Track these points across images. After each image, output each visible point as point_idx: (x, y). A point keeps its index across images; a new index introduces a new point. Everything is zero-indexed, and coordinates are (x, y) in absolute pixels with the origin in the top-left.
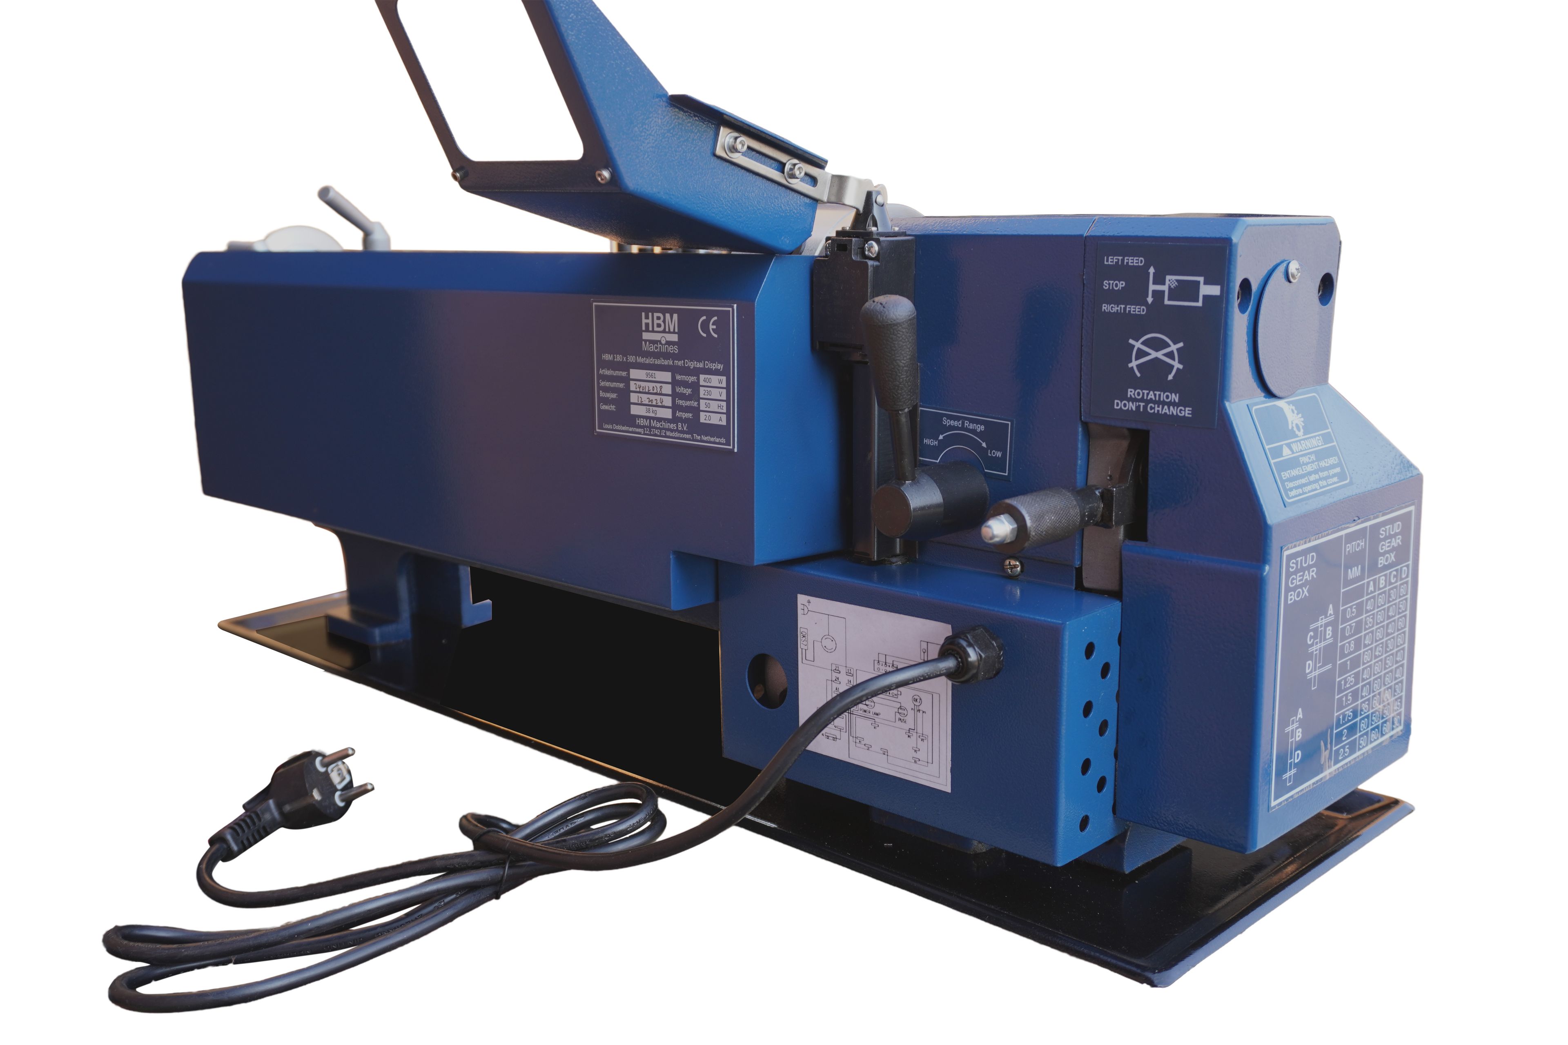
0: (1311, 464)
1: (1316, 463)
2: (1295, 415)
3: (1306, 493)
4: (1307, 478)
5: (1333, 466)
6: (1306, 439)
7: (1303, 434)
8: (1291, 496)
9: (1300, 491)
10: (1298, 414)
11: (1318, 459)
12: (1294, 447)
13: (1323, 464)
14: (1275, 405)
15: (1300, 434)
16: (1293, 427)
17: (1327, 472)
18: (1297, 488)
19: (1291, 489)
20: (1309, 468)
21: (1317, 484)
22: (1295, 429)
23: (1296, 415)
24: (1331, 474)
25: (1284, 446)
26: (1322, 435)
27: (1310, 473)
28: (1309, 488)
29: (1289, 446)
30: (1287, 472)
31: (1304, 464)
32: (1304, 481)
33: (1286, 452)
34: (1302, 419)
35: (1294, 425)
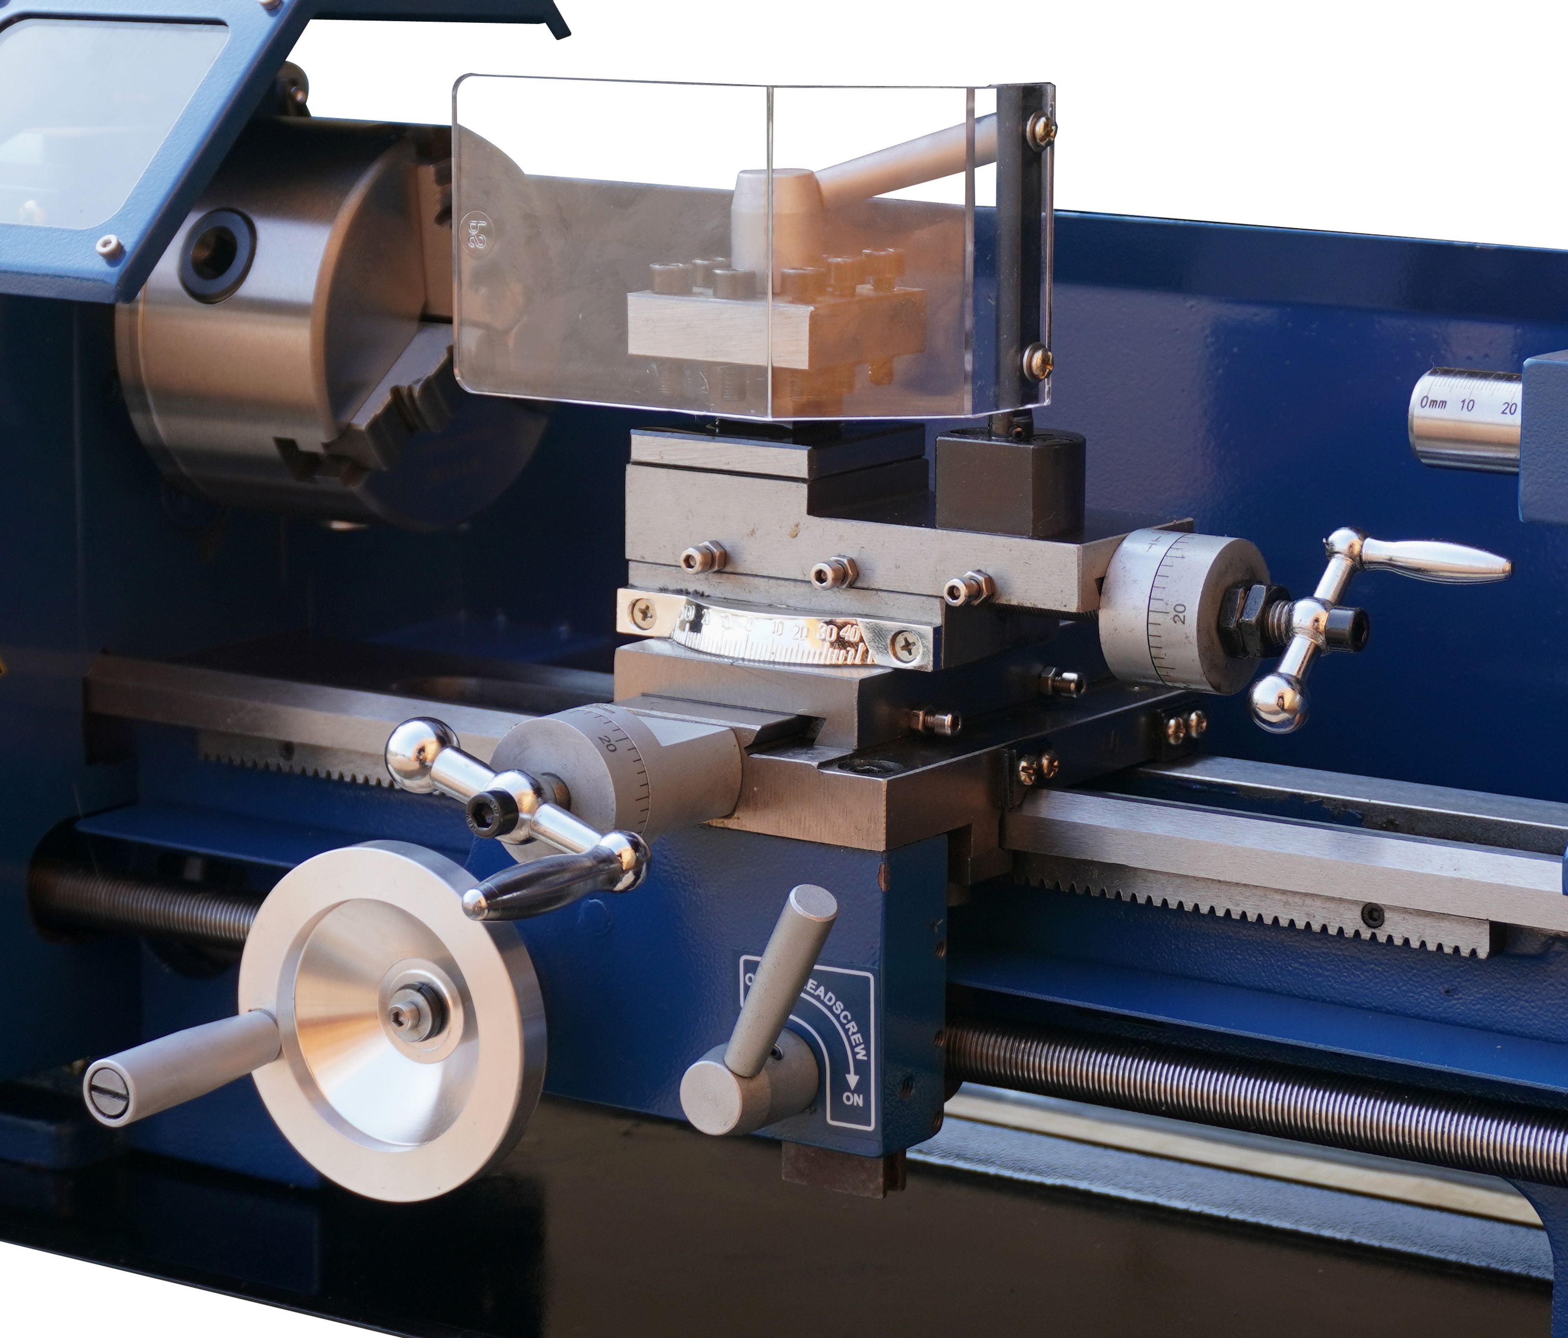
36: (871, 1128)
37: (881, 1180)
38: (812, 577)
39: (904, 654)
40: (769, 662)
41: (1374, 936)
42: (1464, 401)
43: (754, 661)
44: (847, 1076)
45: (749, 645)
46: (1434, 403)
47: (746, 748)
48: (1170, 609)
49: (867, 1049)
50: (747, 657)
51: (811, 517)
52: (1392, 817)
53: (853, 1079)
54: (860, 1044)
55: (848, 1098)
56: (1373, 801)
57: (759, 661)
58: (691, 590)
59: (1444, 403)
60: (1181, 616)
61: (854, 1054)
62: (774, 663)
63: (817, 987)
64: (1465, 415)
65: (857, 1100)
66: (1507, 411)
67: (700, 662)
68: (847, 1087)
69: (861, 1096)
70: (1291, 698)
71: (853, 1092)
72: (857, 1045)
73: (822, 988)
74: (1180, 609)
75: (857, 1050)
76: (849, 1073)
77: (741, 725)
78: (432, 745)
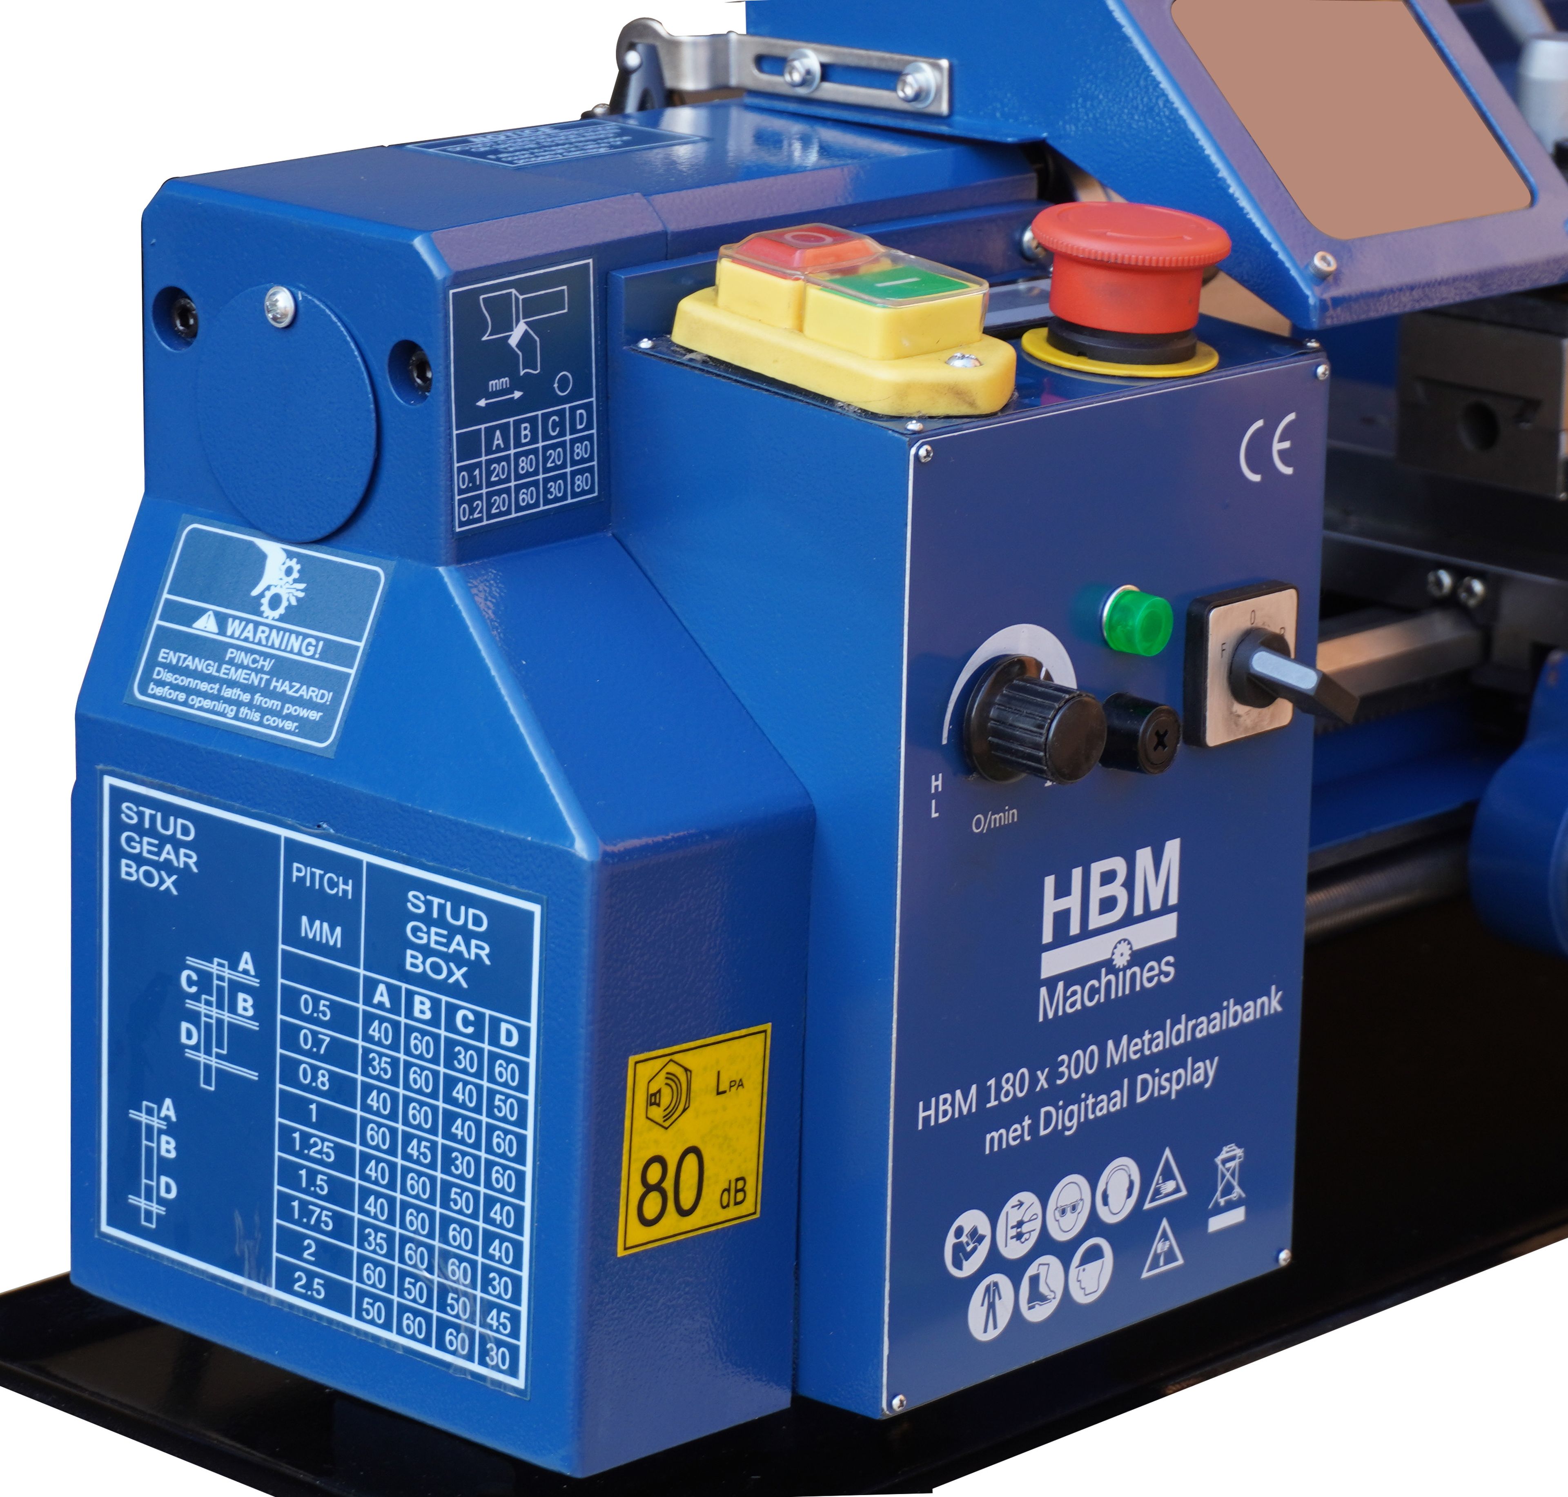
0: (249, 672)
1: (266, 677)
2: (290, 579)
3: (192, 707)
4: (217, 686)
5: (309, 704)
6: (279, 629)
7: (277, 617)
8: (150, 691)
9: (182, 697)
10: (295, 581)
11: (273, 673)
12: (233, 627)
13: (281, 686)
14: (252, 545)
15: (270, 615)
16: (262, 595)
17: (280, 703)
18: (175, 687)
19: (161, 683)
20: (239, 675)
21: (235, 708)
22: (265, 601)
23: (291, 582)
24: (285, 711)
25: (210, 613)
26: (325, 640)
27: (232, 684)
28: (207, 704)
29: (222, 621)
30: (178, 654)
31: (231, 662)
32: (204, 686)
33: (206, 626)
34: (301, 595)
35: (268, 595)
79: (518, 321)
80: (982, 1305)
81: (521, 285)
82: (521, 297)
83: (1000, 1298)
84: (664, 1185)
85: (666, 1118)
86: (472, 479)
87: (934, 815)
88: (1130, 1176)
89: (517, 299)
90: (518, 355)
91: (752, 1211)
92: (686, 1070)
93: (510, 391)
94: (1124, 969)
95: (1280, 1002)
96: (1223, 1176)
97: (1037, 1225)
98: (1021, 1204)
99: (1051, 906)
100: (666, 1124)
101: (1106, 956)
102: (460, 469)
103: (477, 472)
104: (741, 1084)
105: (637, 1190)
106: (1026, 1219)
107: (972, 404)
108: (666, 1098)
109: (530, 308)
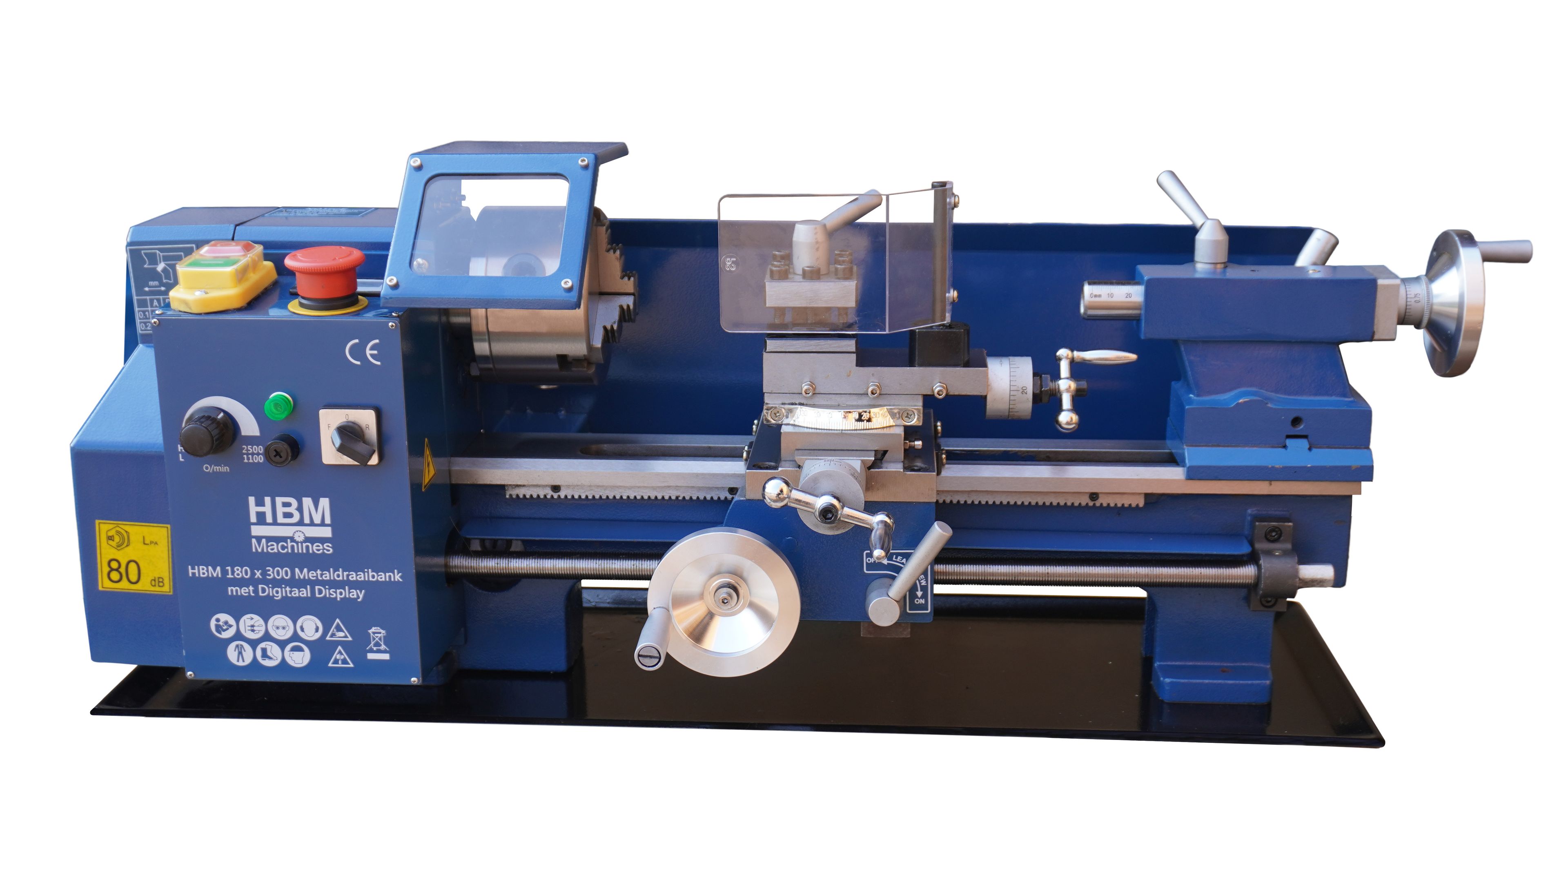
36: (928, 612)
37: (909, 630)
38: (869, 393)
39: (906, 419)
40: (855, 430)
41: (1094, 504)
42: (1109, 294)
43: (847, 430)
44: (917, 593)
45: (831, 423)
46: (1096, 296)
47: (867, 468)
48: (1020, 389)
49: (927, 581)
50: (844, 429)
51: (858, 367)
52: (1048, 454)
53: (919, 593)
54: (923, 579)
55: (917, 601)
56: (1040, 449)
57: (850, 430)
58: (797, 403)
59: (1100, 296)
60: (1025, 391)
61: (920, 583)
62: (856, 430)
63: (902, 559)
64: (1110, 300)
65: (922, 601)
66: (1128, 296)
67: (825, 433)
68: (917, 597)
69: (924, 599)
70: (1075, 418)
71: (919, 599)
72: (922, 580)
73: (905, 559)
74: (1024, 388)
75: (921, 582)
76: (918, 591)
77: (865, 458)
78: (785, 488)
79: (160, 262)
80: (235, 651)
81: (161, 250)
82: (161, 254)
83: (245, 651)
84: (120, 570)
85: (118, 546)
86: (145, 315)
87: (181, 460)
88: (316, 624)
89: (159, 255)
90: (161, 275)
91: (168, 591)
92: (126, 532)
93: (160, 286)
94: (302, 543)
95: (401, 577)
96: (374, 639)
97: (263, 629)
98: (252, 619)
99: (253, 509)
100: (119, 548)
101: (291, 535)
102: (139, 311)
103: (147, 313)
104: (156, 543)
105: (106, 569)
106: (255, 625)
107: (190, 308)
108: (117, 539)
109: (166, 259)
